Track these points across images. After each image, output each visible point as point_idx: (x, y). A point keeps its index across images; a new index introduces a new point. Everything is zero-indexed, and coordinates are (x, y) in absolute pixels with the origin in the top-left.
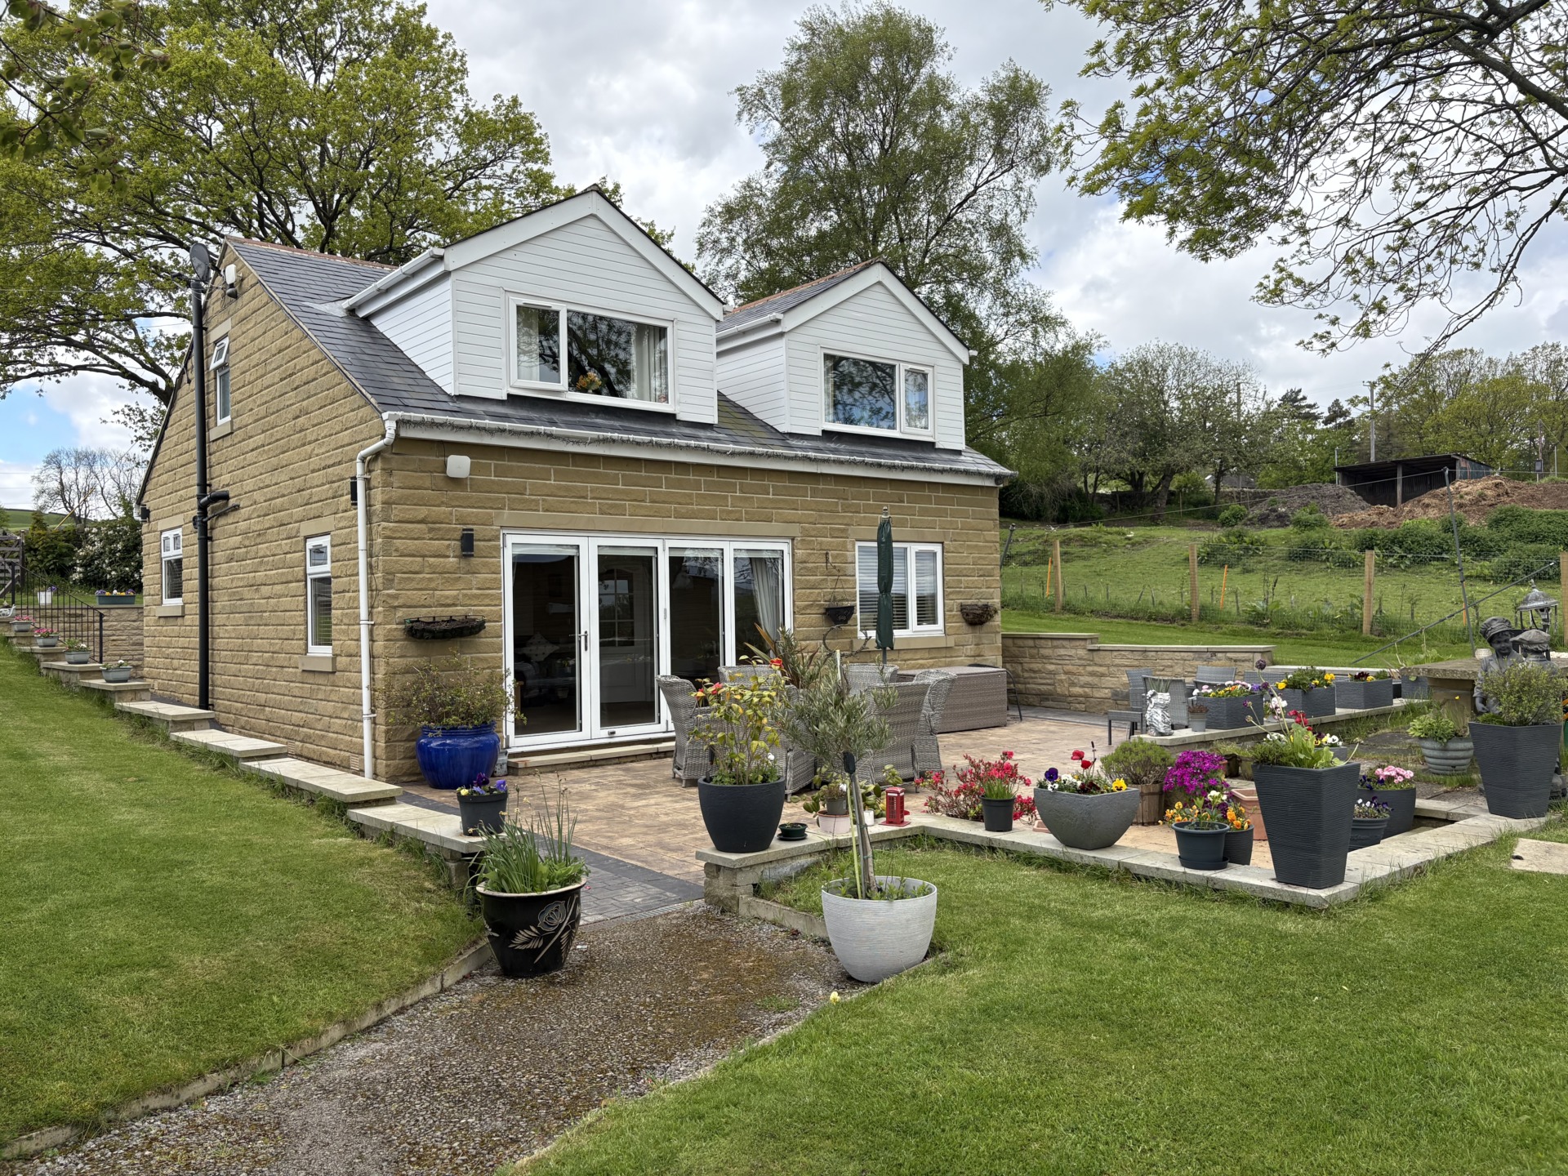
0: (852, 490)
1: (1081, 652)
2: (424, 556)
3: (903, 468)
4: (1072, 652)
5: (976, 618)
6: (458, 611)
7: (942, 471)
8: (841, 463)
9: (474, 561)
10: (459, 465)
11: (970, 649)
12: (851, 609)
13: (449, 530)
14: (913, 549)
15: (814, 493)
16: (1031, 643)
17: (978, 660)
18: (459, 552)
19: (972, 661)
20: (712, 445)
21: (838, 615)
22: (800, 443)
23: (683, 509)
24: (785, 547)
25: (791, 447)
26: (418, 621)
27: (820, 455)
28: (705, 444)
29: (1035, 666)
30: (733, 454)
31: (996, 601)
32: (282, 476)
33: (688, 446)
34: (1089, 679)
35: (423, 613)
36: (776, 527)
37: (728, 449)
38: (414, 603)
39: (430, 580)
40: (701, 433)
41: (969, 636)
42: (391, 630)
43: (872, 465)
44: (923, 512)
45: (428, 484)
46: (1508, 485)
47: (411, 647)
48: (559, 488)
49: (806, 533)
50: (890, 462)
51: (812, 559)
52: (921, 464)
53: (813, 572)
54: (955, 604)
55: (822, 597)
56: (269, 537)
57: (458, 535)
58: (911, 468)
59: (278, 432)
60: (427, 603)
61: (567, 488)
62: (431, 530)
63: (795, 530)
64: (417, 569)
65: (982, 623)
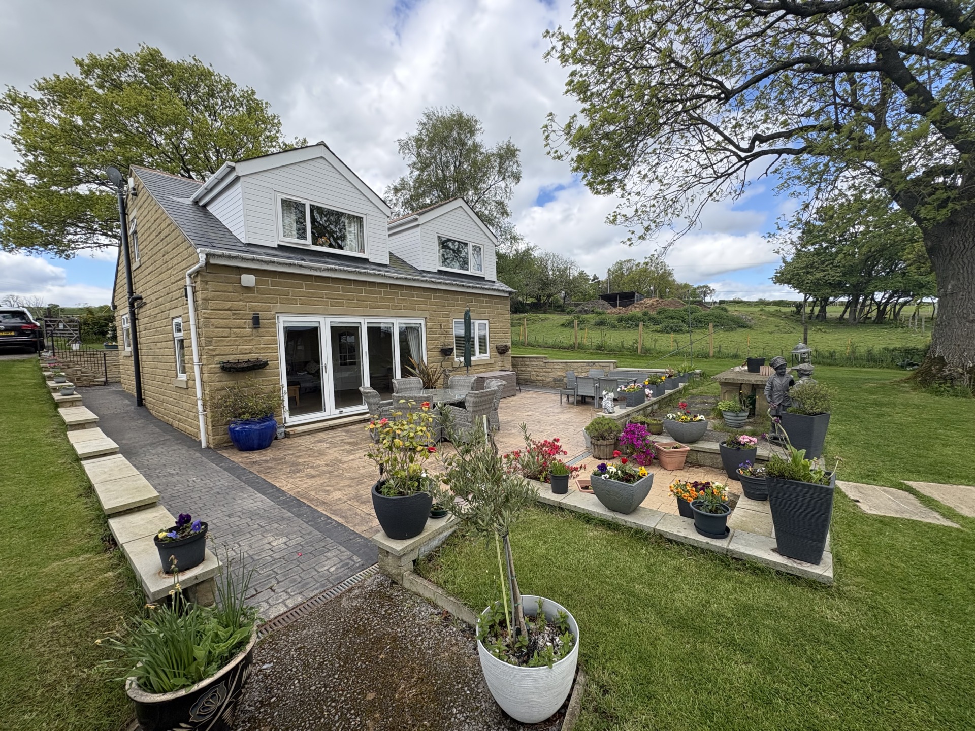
0: (451, 296)
1: (541, 363)
2: (230, 328)
3: (473, 288)
4: (538, 363)
5: (502, 351)
6: (253, 357)
7: (489, 289)
8: (446, 284)
9: (261, 330)
10: (248, 280)
11: (500, 364)
12: (452, 349)
13: (245, 314)
14: (477, 322)
15: (435, 297)
16: (521, 359)
17: (503, 368)
18: (251, 325)
19: (501, 368)
20: (386, 273)
21: (446, 352)
22: (428, 275)
23: (373, 304)
24: (422, 322)
25: (424, 276)
26: (228, 362)
27: (437, 280)
28: (383, 273)
29: (523, 369)
30: (397, 278)
31: (509, 344)
32: (160, 287)
33: (375, 274)
34: (544, 374)
35: (231, 358)
36: (418, 313)
37: (394, 276)
38: (226, 353)
39: (235, 340)
40: (382, 268)
41: (499, 358)
42: (211, 368)
43: (460, 285)
44: (481, 307)
45: (231, 289)
46: (660, 300)
47: (225, 376)
48: (309, 293)
49: (431, 316)
50: (467, 284)
51: (435, 327)
52: (480, 286)
53: (435, 333)
54: (494, 345)
55: (439, 344)
56: (158, 318)
57: (251, 317)
58: (476, 288)
59: (157, 264)
60: (234, 353)
61: (312, 293)
62: (234, 314)
63: (427, 314)
64: (226, 335)
65: (504, 353)
